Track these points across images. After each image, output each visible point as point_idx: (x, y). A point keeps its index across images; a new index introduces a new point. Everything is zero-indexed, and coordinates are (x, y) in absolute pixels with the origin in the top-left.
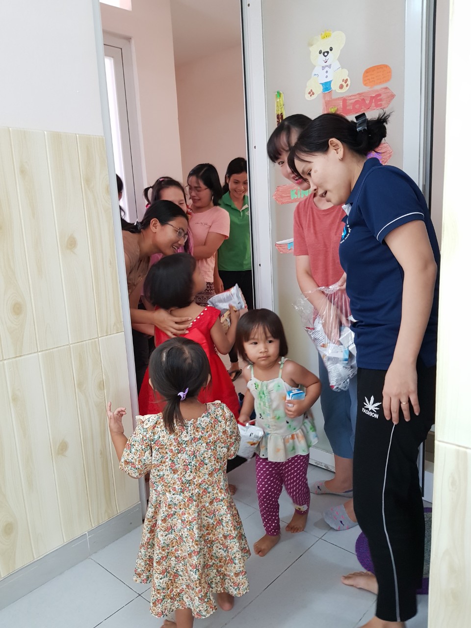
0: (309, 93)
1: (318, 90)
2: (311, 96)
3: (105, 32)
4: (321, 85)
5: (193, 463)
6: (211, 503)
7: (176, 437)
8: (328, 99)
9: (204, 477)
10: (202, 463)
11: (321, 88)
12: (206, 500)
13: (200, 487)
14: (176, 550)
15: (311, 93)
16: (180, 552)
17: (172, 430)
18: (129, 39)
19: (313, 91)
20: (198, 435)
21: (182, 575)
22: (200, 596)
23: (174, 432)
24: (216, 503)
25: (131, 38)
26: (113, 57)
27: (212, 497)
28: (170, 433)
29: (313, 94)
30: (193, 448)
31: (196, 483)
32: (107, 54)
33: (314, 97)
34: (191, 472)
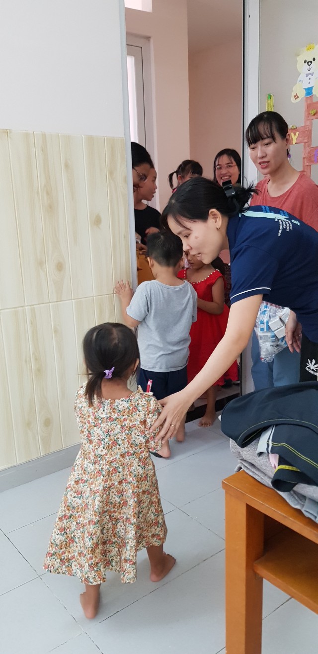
0: (295, 97)
1: (302, 94)
2: (296, 99)
3: (129, 34)
4: (304, 90)
5: (106, 440)
6: (120, 482)
7: (94, 411)
8: (309, 102)
9: (116, 456)
10: (115, 442)
11: (305, 92)
12: (116, 479)
13: (111, 465)
14: (79, 516)
15: (296, 97)
16: (81, 519)
17: (91, 404)
18: (148, 38)
19: (298, 95)
20: (114, 416)
21: (77, 542)
22: (90, 563)
23: (93, 405)
24: (124, 484)
25: (150, 38)
26: (134, 56)
27: (121, 477)
28: (89, 406)
29: (298, 97)
30: (108, 426)
31: (107, 460)
32: (129, 54)
33: (298, 100)
34: (104, 448)
